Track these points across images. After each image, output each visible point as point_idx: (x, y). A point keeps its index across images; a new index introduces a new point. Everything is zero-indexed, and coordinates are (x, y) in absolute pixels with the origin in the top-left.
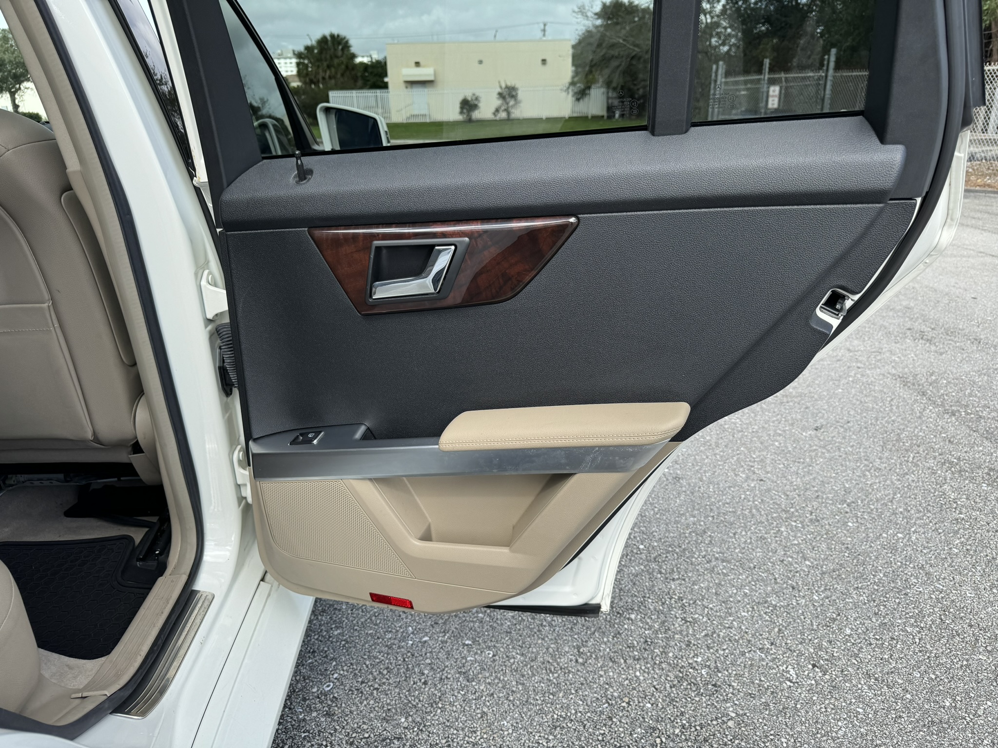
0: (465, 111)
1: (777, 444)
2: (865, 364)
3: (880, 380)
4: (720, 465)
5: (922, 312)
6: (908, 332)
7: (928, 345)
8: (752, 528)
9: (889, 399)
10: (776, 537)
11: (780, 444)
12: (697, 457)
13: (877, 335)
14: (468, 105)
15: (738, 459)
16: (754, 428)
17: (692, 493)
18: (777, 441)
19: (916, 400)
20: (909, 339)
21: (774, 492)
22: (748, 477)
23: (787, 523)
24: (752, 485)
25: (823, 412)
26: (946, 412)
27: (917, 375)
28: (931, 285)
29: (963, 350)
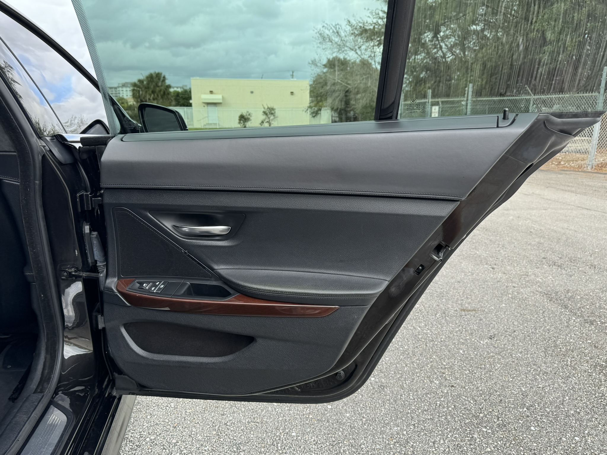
0: (242, 122)
1: (461, 351)
2: (518, 284)
3: (532, 296)
4: (417, 373)
5: (549, 246)
6: (544, 260)
7: (559, 269)
8: (449, 436)
9: (541, 312)
10: (471, 445)
11: (464, 351)
12: (398, 365)
13: (523, 263)
14: (243, 119)
15: (432, 366)
16: (442, 338)
17: (395, 401)
18: (462, 349)
19: (561, 312)
20: (546, 265)
21: (464, 397)
22: (441, 384)
23: (478, 430)
24: (445, 391)
25: (494, 323)
26: (586, 321)
27: (557, 292)
28: (552, 228)
29: (585, 273)
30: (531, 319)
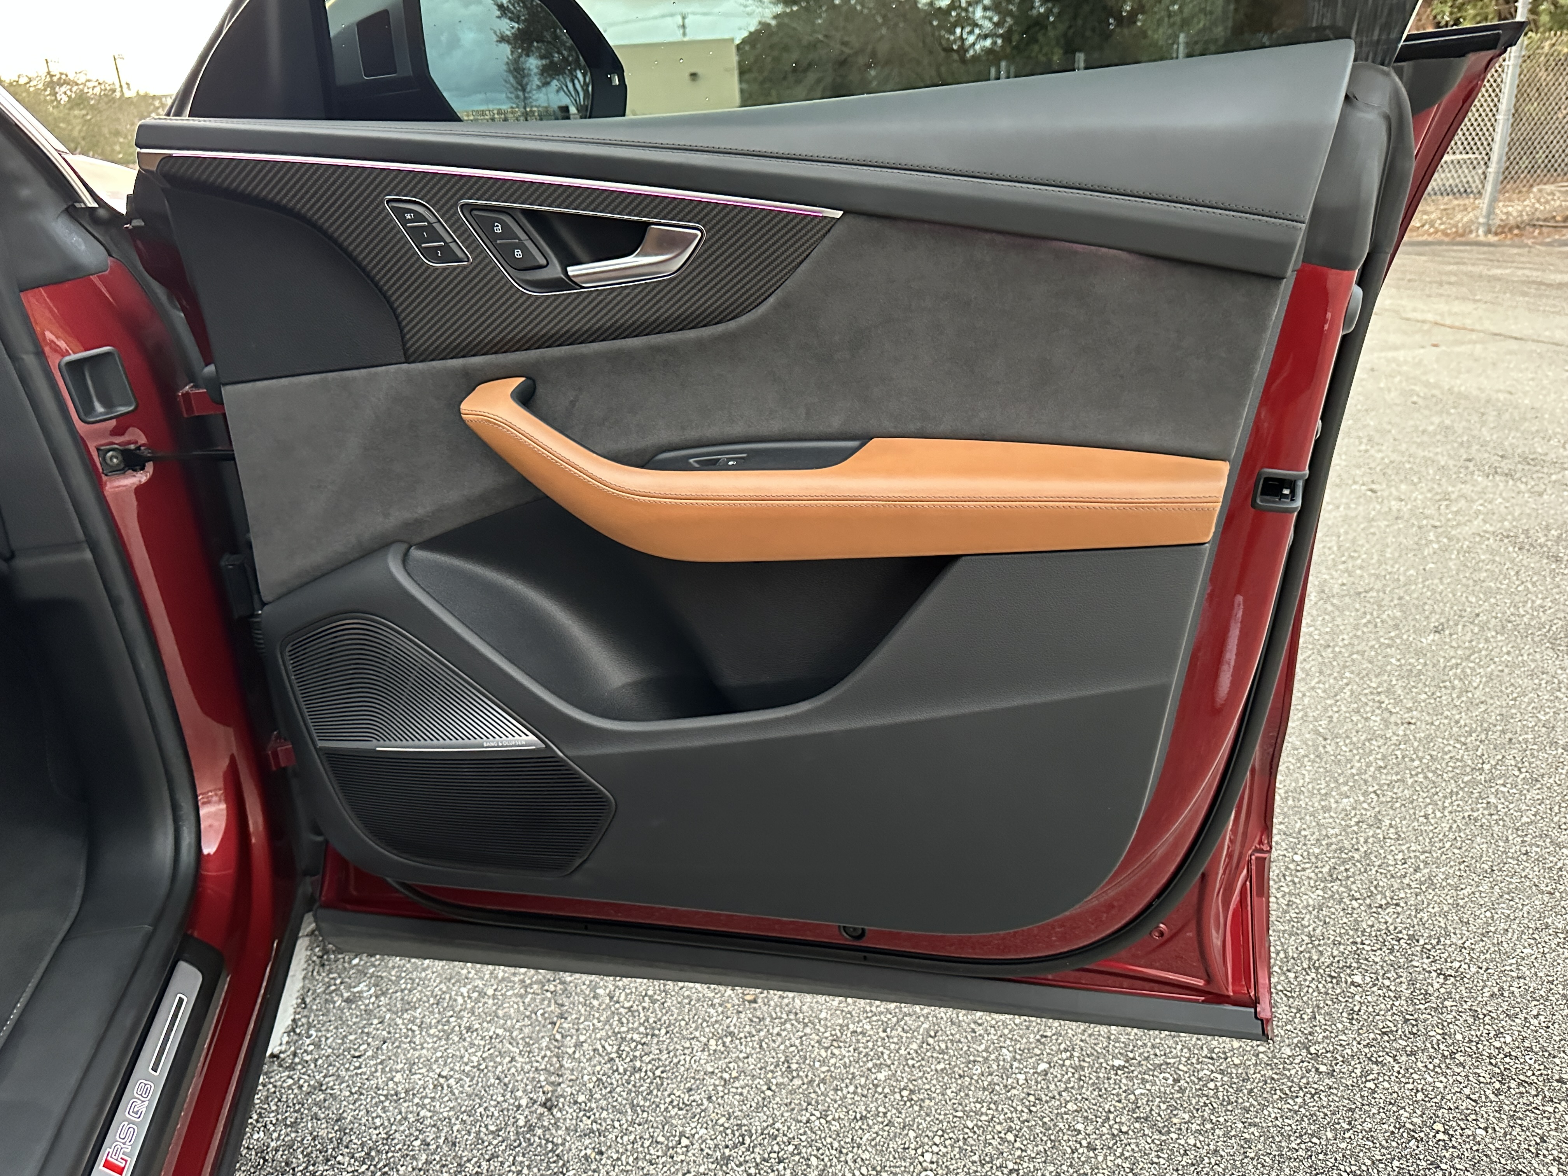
1: (1393, 661)
5: (1468, 432)
11: (1399, 660)
16: (1343, 639)
18: (1392, 657)
19: (1553, 571)
20: (1479, 476)
21: (1440, 740)
22: (1385, 720)
24: (1401, 733)
25: (1429, 602)
27: (1527, 531)
28: (1456, 390)
30: (1499, 588)
